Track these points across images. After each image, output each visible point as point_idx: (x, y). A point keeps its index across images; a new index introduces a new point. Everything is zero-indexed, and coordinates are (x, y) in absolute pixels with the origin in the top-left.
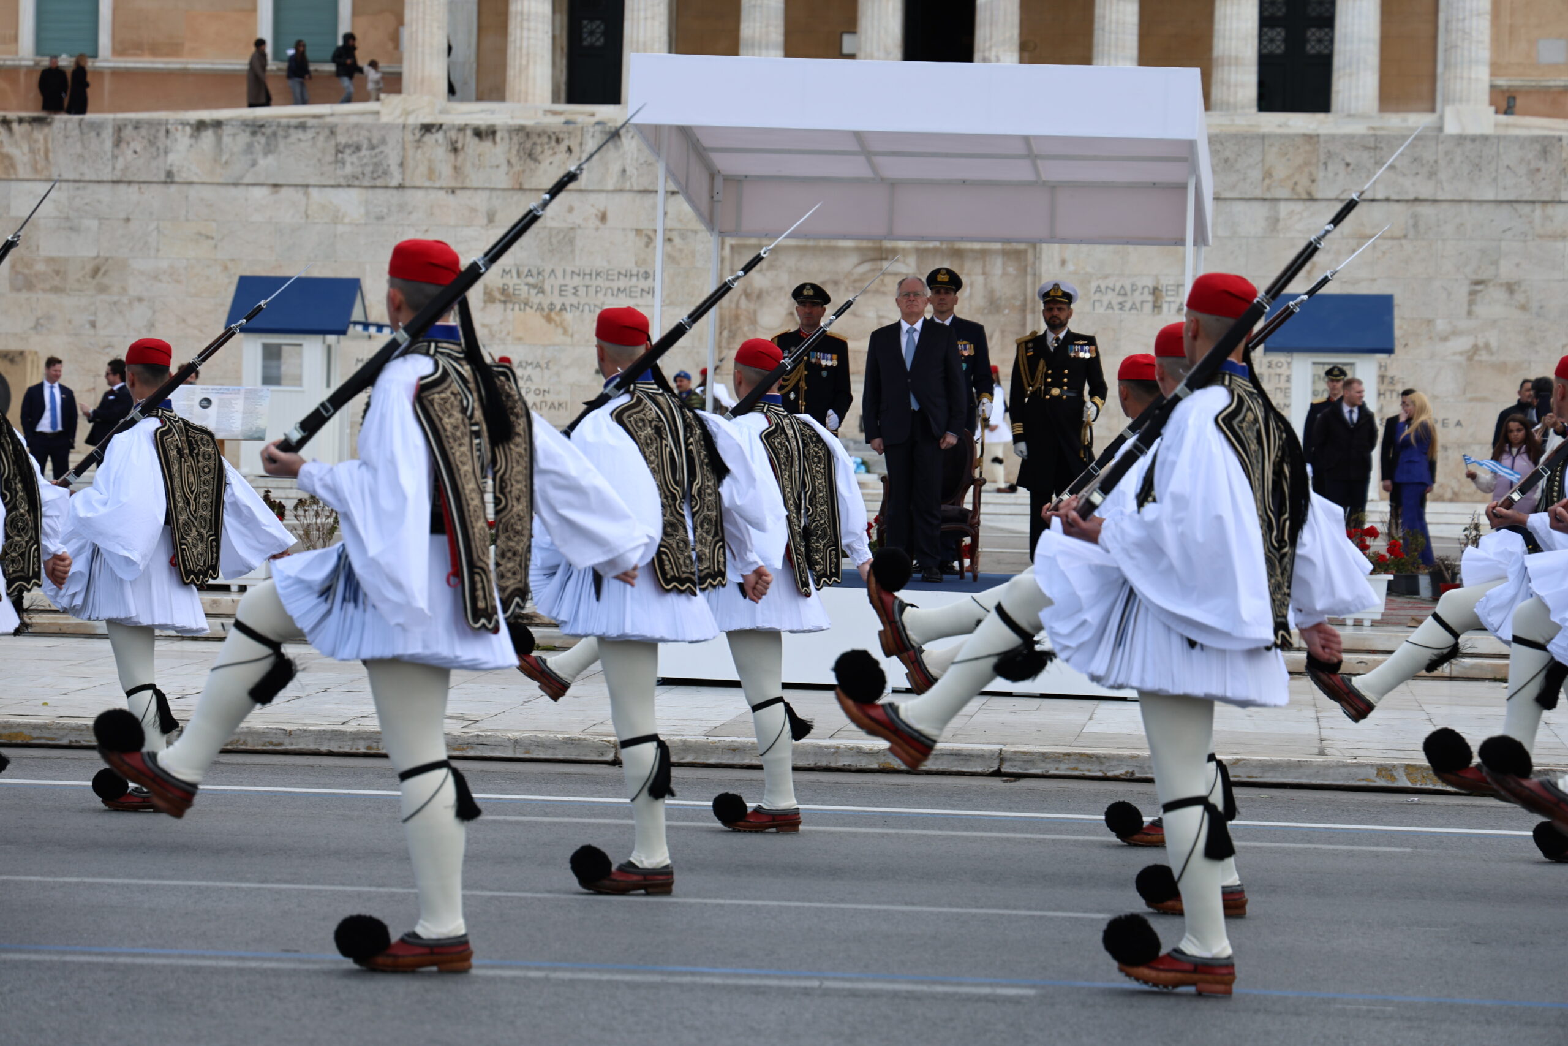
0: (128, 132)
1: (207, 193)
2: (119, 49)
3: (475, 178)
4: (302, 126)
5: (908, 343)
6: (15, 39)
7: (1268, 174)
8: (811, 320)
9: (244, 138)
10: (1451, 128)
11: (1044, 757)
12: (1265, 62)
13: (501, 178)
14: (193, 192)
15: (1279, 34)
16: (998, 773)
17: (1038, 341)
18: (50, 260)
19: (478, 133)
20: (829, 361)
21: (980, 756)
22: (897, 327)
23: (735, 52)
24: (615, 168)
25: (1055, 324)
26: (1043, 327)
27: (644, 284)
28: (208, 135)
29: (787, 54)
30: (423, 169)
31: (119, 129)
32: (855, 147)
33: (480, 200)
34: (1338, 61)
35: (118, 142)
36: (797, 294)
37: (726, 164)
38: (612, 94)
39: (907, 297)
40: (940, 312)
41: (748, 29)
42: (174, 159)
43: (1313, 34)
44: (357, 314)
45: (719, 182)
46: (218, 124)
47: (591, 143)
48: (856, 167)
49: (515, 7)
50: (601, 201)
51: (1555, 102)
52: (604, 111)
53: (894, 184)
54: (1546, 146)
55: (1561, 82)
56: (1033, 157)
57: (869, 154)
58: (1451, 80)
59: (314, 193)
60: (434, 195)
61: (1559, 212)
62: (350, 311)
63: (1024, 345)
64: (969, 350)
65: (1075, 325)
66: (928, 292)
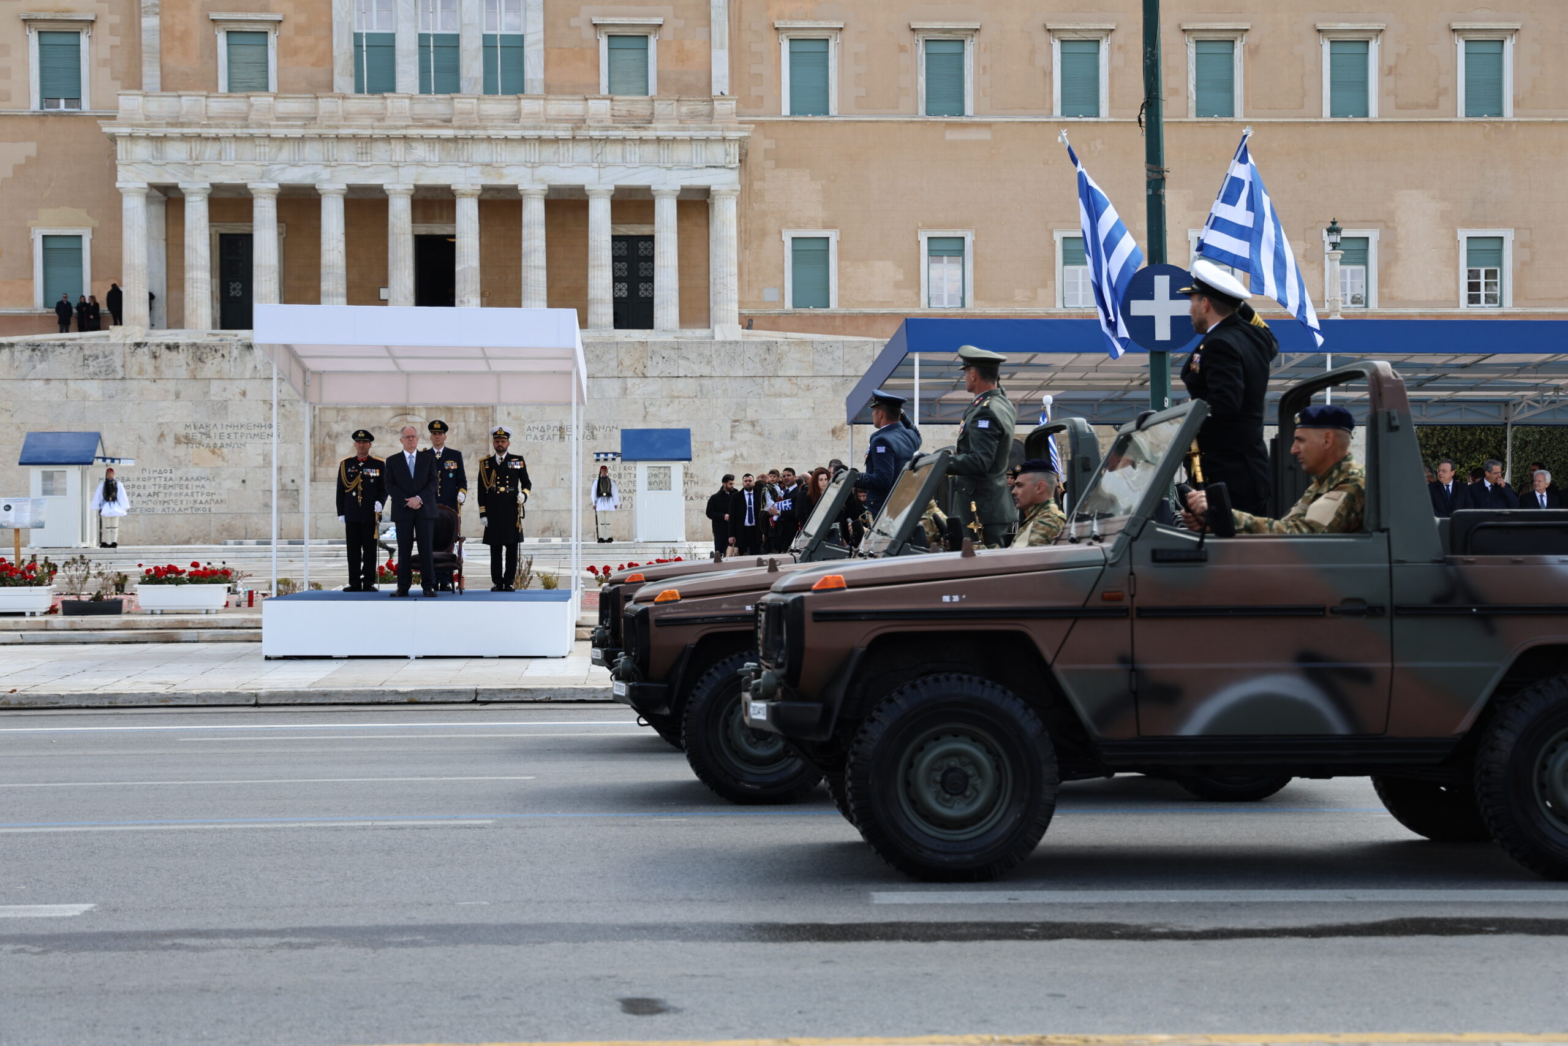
1: (6, 384)
3: (168, 373)
4: (63, 345)
5: (410, 462)
7: (620, 363)
8: (363, 451)
9: (28, 353)
10: (719, 337)
11: (501, 691)
12: (617, 302)
13: (183, 373)
15: (624, 286)
16: (475, 702)
17: (491, 460)
19: (169, 347)
20: (375, 473)
21: (465, 692)
22: (402, 454)
23: (317, 301)
24: (250, 366)
25: (500, 450)
27: (268, 431)
28: (6, 352)
29: (348, 303)
30: (136, 368)
32: (386, 354)
33: (171, 386)
34: (656, 301)
36: (355, 436)
37: (312, 365)
38: (247, 324)
39: (412, 438)
40: (437, 444)
41: (326, 285)
43: (643, 286)
44: (99, 453)
45: (308, 374)
46: (11, 346)
47: (235, 353)
48: (387, 365)
49: (188, 275)
50: (243, 385)
51: (774, 322)
52: (243, 334)
53: (409, 374)
54: (769, 347)
55: (776, 311)
56: (486, 358)
57: (394, 358)
58: (716, 311)
59: (71, 383)
60: (143, 383)
61: (777, 382)
62: (94, 451)
63: (483, 462)
64: (453, 466)
65: (511, 450)
66: (428, 434)
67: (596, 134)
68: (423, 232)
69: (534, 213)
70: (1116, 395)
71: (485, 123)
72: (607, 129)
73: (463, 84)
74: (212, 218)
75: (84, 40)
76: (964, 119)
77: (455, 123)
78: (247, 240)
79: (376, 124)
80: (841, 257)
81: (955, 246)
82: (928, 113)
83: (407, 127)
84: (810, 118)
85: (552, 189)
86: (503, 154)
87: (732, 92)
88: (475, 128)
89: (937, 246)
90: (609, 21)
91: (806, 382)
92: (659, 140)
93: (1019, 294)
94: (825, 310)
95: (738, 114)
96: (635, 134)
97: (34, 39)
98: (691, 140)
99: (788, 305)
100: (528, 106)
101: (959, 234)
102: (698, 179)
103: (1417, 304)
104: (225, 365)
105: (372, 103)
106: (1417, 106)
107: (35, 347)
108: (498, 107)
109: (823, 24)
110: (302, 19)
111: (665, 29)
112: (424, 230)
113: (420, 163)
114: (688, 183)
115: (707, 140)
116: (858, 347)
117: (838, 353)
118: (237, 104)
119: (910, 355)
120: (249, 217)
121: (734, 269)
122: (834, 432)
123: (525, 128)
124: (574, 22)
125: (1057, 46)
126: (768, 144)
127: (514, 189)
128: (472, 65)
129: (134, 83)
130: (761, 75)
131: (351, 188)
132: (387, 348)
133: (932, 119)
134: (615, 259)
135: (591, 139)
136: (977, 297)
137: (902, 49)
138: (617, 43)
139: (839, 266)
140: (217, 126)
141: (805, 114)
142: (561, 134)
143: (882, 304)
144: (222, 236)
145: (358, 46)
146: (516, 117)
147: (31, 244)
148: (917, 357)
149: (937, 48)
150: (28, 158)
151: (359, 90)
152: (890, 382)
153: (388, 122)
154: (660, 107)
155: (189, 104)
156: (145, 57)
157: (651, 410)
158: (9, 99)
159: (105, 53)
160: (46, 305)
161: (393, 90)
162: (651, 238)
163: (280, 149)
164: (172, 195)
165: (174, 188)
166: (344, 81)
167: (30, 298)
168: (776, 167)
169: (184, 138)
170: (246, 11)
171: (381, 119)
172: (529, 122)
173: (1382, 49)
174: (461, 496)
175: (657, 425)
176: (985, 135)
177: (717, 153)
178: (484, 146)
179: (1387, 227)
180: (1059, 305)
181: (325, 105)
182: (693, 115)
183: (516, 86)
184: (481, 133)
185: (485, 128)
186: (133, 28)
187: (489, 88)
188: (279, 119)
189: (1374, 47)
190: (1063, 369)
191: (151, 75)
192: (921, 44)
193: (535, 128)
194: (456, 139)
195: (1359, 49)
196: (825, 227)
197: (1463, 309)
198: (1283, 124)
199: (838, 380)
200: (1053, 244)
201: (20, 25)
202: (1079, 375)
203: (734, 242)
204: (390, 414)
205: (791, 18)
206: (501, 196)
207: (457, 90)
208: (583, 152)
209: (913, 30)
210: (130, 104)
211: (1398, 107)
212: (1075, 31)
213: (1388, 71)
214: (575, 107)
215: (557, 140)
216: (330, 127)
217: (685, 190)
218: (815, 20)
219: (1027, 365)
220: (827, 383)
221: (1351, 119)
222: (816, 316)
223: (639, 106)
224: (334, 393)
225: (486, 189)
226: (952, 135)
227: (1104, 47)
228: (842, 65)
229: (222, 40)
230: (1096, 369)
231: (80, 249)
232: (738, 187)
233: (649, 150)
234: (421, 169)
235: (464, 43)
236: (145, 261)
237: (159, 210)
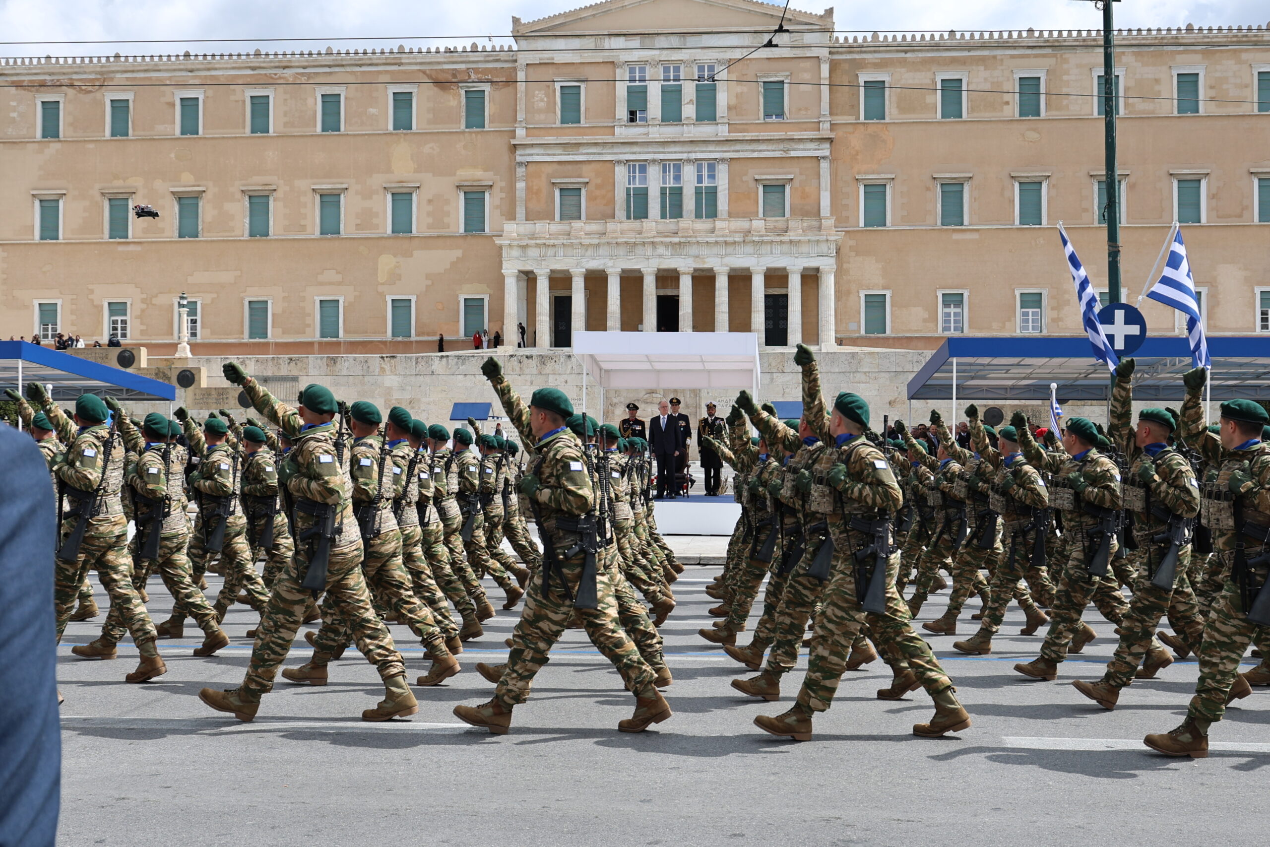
0: (420, 359)
1: (444, 377)
2: (417, 335)
3: (527, 371)
4: (473, 356)
5: (663, 422)
6: (386, 332)
7: (770, 365)
8: (633, 415)
9: (456, 360)
10: (824, 350)
11: (714, 558)
12: (767, 331)
13: (535, 371)
14: (440, 377)
15: (771, 322)
16: (699, 564)
17: (706, 420)
18: (397, 399)
19: (527, 357)
20: (639, 428)
21: (693, 558)
22: (659, 417)
23: (605, 330)
24: (570, 367)
25: (710, 415)
26: (706, 416)
27: (579, 402)
28: (444, 360)
29: (622, 330)
30: (510, 368)
31: (417, 359)
32: (646, 360)
33: (528, 378)
34: (789, 330)
35: (417, 363)
36: (628, 407)
37: (605, 366)
38: (568, 344)
39: (663, 408)
40: (675, 411)
41: (610, 323)
42: (434, 367)
43: (781, 322)
44: (491, 414)
45: (603, 372)
46: (447, 356)
47: (562, 360)
48: (646, 366)
49: (537, 319)
50: (566, 377)
51: (854, 342)
52: (566, 349)
53: (659, 371)
54: (853, 355)
55: (856, 335)
56: (702, 361)
57: (650, 362)
58: (823, 335)
59: (477, 376)
60: (514, 376)
61: (858, 375)
62: (488, 413)
63: (701, 421)
64: (684, 424)
65: (717, 415)
66: (670, 406)
67: (756, 239)
68: (662, 294)
69: (722, 284)
70: (1070, 382)
71: (696, 234)
72: (762, 236)
73: (684, 213)
74: (551, 288)
75: (487, 195)
76: (963, 227)
77: (680, 234)
78: (569, 299)
79: (638, 236)
80: (892, 306)
81: (959, 299)
82: (942, 224)
83: (654, 237)
84: (875, 228)
85: (732, 270)
86: (704, 251)
87: (832, 214)
88: (690, 237)
89: (948, 299)
90: (764, 177)
91: (874, 375)
92: (791, 241)
93: (995, 325)
94: (883, 335)
95: (835, 227)
96: (778, 239)
97: (462, 195)
98: (809, 241)
99: (863, 332)
100: (719, 224)
101: (960, 292)
102: (813, 263)
103: (1230, 330)
104: (556, 366)
105: (635, 224)
106: (1229, 216)
107: (459, 357)
108: (703, 225)
109: (883, 176)
110: (599, 181)
111: (794, 181)
112: (662, 293)
113: (660, 256)
114: (807, 265)
115: (818, 241)
116: (904, 355)
117: (893, 359)
118: (564, 226)
119: (950, 360)
120: (570, 288)
121: (833, 313)
122: (890, 403)
123: (717, 236)
124: (745, 178)
125: (1017, 185)
126: (852, 243)
127: (711, 270)
128: (689, 203)
129: (512, 217)
130: (848, 205)
131: (623, 271)
132: (647, 356)
133: (945, 227)
134: (766, 307)
135: (754, 241)
136: (970, 327)
137: (928, 189)
138: (768, 189)
139: (891, 310)
140: (554, 239)
141: (873, 226)
142: (737, 239)
143: (916, 331)
144: (556, 298)
145: (628, 195)
146: (713, 231)
147: (458, 302)
148: (955, 360)
149: (947, 188)
150: (458, 258)
151: (629, 217)
152: (935, 375)
153: (645, 235)
154: (791, 224)
155: (541, 227)
156: (518, 203)
157: (787, 390)
158: (449, 228)
159: (497, 202)
160: (466, 335)
161: (647, 217)
162: (786, 296)
163: (587, 250)
164: (530, 276)
165: (532, 272)
166: (620, 213)
167: (458, 332)
168: (857, 255)
169: (537, 245)
170: (570, 177)
171: (640, 233)
172: (721, 233)
173: (1208, 184)
174: (688, 441)
175: (791, 400)
176: (975, 236)
177: (824, 248)
178: (695, 247)
179: (1212, 286)
180: (1018, 331)
181: (611, 226)
182: (810, 228)
183: (713, 214)
184: (694, 240)
185: (696, 237)
186: (512, 189)
187: (698, 215)
188: (586, 234)
189: (1204, 184)
190: (1040, 367)
191: (521, 212)
192: (939, 186)
193: (723, 236)
194: (680, 243)
195: (1195, 184)
196: (884, 288)
197: (1258, 332)
198: (1150, 227)
199: (893, 374)
200: (1015, 297)
201: (455, 188)
202: (1048, 371)
203: (833, 297)
204: (644, 393)
205: (865, 173)
206: (704, 274)
207: (681, 216)
208: (749, 249)
209: (934, 178)
210: (511, 229)
211: (1218, 217)
212: (1027, 177)
213: (1212, 197)
214: (743, 224)
215: (735, 243)
216: (612, 238)
217: (805, 269)
218: (879, 174)
219: (1018, 365)
220: (887, 375)
221: (1190, 224)
222: (878, 338)
223: (779, 222)
224: (617, 382)
225: (696, 270)
226: (956, 236)
227: (1044, 186)
228: (893, 199)
229: (557, 193)
230: (1060, 366)
231: (483, 305)
232: (835, 267)
233: (785, 248)
234: (661, 260)
235: (685, 191)
236: (516, 311)
237: (524, 284)
